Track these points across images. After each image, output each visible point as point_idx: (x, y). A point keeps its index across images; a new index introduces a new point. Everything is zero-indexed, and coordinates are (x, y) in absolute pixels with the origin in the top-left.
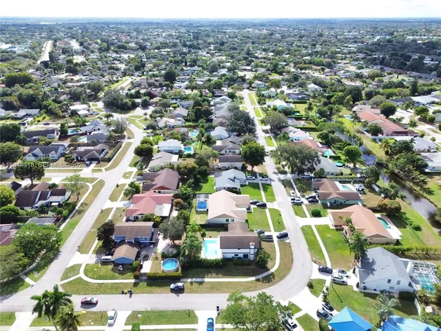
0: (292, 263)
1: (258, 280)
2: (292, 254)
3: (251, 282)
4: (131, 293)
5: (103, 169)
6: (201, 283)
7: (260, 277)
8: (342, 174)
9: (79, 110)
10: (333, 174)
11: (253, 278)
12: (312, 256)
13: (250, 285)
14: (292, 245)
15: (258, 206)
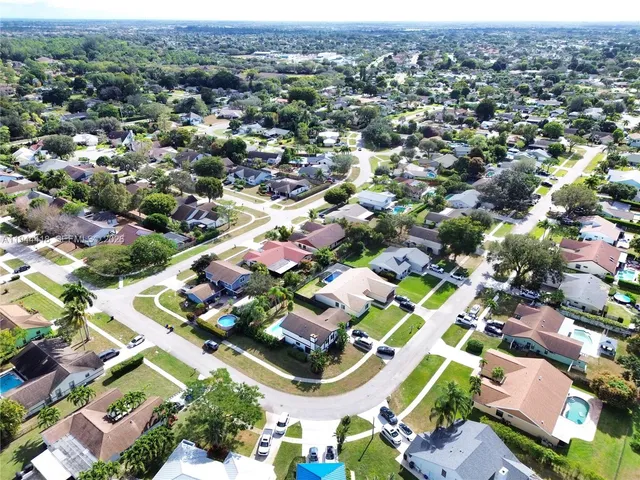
0: (357, 387)
1: (294, 382)
2: (372, 377)
3: (285, 380)
4: (172, 329)
5: (284, 207)
6: (236, 353)
7: (301, 380)
8: (603, 313)
9: (326, 138)
10: (583, 308)
11: (292, 378)
12: (395, 393)
13: (280, 381)
14: (386, 368)
15: (402, 305)
